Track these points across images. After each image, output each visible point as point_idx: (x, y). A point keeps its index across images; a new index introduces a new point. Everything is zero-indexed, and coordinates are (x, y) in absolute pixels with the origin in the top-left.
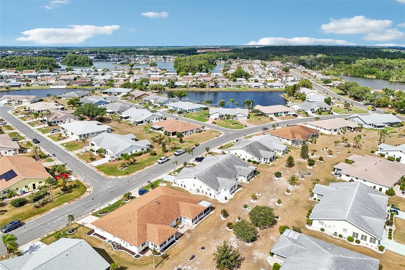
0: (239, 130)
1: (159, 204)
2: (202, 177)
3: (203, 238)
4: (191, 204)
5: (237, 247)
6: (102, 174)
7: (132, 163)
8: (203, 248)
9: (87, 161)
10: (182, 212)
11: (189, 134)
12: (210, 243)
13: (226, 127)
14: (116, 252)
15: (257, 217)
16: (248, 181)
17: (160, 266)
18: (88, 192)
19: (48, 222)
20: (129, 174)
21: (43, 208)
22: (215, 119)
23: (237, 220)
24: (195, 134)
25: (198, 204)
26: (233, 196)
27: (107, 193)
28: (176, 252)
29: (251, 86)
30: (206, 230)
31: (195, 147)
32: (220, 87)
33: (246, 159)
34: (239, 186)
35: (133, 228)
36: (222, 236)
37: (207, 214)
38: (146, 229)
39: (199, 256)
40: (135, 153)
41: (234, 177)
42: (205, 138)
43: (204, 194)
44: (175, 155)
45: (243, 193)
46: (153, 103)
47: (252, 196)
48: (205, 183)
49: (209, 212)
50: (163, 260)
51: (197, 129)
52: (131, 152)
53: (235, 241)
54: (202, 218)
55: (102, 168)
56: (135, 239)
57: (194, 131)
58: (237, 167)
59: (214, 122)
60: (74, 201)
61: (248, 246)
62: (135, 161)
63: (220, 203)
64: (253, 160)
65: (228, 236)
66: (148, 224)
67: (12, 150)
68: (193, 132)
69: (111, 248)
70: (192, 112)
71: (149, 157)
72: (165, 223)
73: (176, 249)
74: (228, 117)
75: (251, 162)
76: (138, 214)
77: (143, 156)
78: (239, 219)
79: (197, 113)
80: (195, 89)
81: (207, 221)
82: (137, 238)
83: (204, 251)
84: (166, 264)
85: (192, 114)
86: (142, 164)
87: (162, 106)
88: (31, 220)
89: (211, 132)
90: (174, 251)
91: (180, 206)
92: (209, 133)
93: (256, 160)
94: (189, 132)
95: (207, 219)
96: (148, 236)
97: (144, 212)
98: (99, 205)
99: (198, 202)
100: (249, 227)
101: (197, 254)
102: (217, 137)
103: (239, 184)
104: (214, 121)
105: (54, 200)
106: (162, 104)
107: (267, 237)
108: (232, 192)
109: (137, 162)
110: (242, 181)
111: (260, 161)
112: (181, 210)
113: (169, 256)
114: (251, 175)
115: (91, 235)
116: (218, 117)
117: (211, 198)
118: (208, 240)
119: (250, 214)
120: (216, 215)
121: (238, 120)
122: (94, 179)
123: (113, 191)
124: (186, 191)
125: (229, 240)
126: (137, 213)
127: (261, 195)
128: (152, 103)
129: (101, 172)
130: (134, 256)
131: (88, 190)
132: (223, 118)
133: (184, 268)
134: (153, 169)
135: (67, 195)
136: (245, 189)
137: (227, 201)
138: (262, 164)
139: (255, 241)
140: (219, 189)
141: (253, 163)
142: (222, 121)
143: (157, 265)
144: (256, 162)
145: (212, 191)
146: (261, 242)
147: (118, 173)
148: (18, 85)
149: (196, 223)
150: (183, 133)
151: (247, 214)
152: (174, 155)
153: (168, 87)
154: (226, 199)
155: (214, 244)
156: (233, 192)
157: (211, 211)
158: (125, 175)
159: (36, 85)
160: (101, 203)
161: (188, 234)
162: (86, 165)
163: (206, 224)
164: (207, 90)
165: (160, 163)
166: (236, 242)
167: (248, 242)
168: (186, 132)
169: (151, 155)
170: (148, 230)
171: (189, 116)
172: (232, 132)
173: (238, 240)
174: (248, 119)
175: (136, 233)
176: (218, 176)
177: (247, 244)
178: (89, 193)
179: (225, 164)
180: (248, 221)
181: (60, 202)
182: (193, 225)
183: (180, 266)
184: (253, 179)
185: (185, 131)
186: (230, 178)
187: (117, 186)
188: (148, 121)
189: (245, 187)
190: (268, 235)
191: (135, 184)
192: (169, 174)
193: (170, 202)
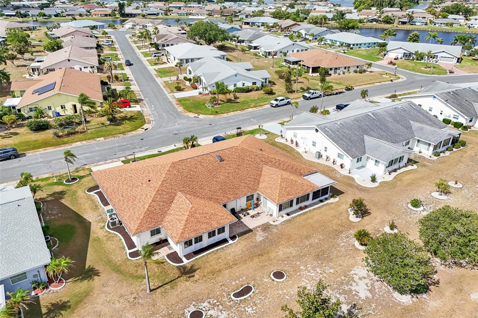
0: (436, 77)
1: (222, 160)
2: (331, 131)
3: (289, 251)
4: (286, 175)
5: (367, 298)
6: (180, 109)
7: (229, 101)
8: (279, 275)
9: (172, 91)
10: (261, 185)
11: (341, 73)
12: (302, 267)
13: (413, 70)
14: (106, 234)
15: (442, 234)
16: (435, 155)
17: (163, 290)
18: (143, 128)
19: (53, 160)
20: (218, 114)
21: (65, 139)
22: (395, 59)
23: (387, 230)
24: (352, 74)
25: (305, 177)
26: (393, 177)
27: (169, 134)
28: (216, 267)
29: (473, 26)
30: (306, 233)
31: (344, 91)
32: (417, 24)
33: (441, 118)
34: (410, 161)
35: (146, 196)
36: (337, 257)
37: (321, 201)
38: (171, 203)
39: (261, 293)
40: (241, 87)
41: (404, 143)
42: (367, 81)
43: (330, 164)
44: (304, 97)
45: (418, 176)
46: (304, 35)
47: (439, 186)
48: (334, 141)
49: (326, 199)
50: (179, 277)
51: (358, 67)
52: (235, 85)
53: (365, 278)
54: (306, 207)
55: (185, 101)
56: (138, 219)
57: (352, 70)
58: (415, 125)
59: (391, 62)
60: (114, 137)
61: (399, 304)
62: (236, 98)
63: (359, 185)
64: (455, 121)
65: (352, 261)
66: (179, 194)
67: (89, 66)
68: (348, 70)
69: (103, 224)
70: (360, 48)
71: (262, 96)
72: (218, 199)
73: (220, 260)
74: (420, 57)
75: (450, 125)
76: (169, 171)
77: (253, 93)
78: (392, 227)
79: (367, 50)
80: (375, 24)
81: (314, 216)
82: (141, 217)
83: (277, 282)
84: (179, 290)
85: (357, 50)
86: (246, 104)
87: (316, 39)
88: (37, 152)
89: (381, 74)
90: (212, 263)
91: (263, 173)
92: (378, 75)
93: (462, 120)
94: (343, 69)
95: (316, 211)
96: (167, 217)
97: (183, 169)
98: (143, 150)
99: (307, 174)
100: (412, 257)
101: (259, 285)
102: (390, 82)
103: (412, 157)
104: (394, 61)
105: (89, 131)
106: (316, 36)
107: (461, 290)
108: (391, 168)
109: (238, 100)
110: (420, 154)
111: (471, 124)
112: (262, 182)
113: (197, 272)
114: (444, 146)
115: (92, 193)
116: (400, 56)
117: (341, 172)
118: (299, 257)
119: (422, 222)
120: (341, 208)
121: (437, 63)
122: (164, 114)
123: (179, 133)
124: (297, 152)
125: (352, 272)
126: (167, 169)
127: (461, 186)
128: (302, 35)
129: (181, 106)
130: (129, 251)
131: (145, 126)
132: (411, 58)
133: (210, 313)
134: (258, 113)
135: (111, 127)
136: (424, 169)
137: (376, 185)
138: (473, 131)
139: (422, 293)
140: (364, 158)
141: (455, 127)
142: (407, 62)
143: (160, 287)
144: (463, 124)
145: (347, 161)
146: (439, 302)
147: (202, 111)
148: (156, 13)
149: (288, 215)
150: (331, 69)
151: (415, 221)
152: (302, 98)
153: (334, 21)
154: (374, 179)
155: (309, 271)
156: (395, 170)
157: (332, 196)
158: (211, 114)
159: (175, 14)
160: (149, 147)
161: (261, 233)
162: (168, 95)
163: (310, 221)
164: (394, 27)
165: (274, 106)
166: (367, 281)
167: (402, 291)
168: (336, 69)
169: (266, 93)
170: (173, 205)
171: (352, 52)
172: (423, 78)
173: (376, 278)
174: (458, 64)
175: (146, 207)
176: (367, 134)
177: (396, 295)
178: (144, 130)
179: (390, 115)
180: (412, 239)
181: (95, 136)
182: (280, 218)
183: (206, 304)
184: (448, 153)
185: (335, 67)
186: (394, 142)
187: (188, 128)
188: (283, 53)
189: (424, 166)
190: (466, 288)
191: (218, 129)
192: (280, 123)
193: (246, 161)
